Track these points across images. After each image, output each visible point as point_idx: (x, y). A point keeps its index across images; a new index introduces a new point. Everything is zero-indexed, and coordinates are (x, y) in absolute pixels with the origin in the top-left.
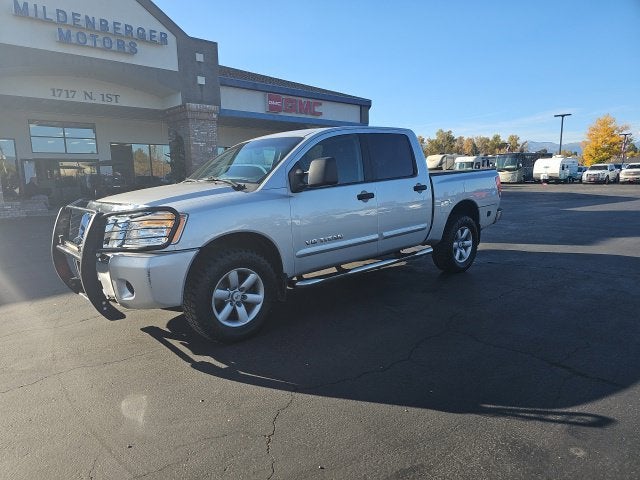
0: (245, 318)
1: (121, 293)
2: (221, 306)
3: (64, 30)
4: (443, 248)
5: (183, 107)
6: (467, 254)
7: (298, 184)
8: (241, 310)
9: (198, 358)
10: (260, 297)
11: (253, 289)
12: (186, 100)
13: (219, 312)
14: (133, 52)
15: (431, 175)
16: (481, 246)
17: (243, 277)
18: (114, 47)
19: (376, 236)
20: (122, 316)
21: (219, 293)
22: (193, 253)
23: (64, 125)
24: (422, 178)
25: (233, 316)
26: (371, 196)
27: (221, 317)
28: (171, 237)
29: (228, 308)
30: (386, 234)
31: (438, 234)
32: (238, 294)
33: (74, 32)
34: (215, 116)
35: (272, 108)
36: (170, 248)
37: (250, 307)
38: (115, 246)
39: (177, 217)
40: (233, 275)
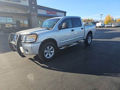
0: (51, 56)
1: (25, 52)
2: (46, 54)
4: (86, 40)
5: (30, 13)
6: (90, 41)
7: (60, 28)
8: (50, 54)
9: (42, 65)
10: (53, 52)
11: (52, 50)
12: (31, 12)
13: (45, 55)
14: (20, 2)
15: (84, 26)
16: (93, 40)
17: (50, 48)
18: (16, 1)
19: (75, 38)
20: (25, 57)
21: (45, 51)
22: (40, 43)
23: (6, 17)
24: (83, 27)
25: (48, 56)
26: (74, 30)
27: (46, 56)
28: (36, 40)
29: (47, 54)
30: (76, 38)
31: (85, 38)
32: (49, 51)
34: (36, 15)
35: (48, 13)
36: (36, 42)
37: (51, 54)
38: (23, 42)
39: (37, 35)
40: (48, 47)
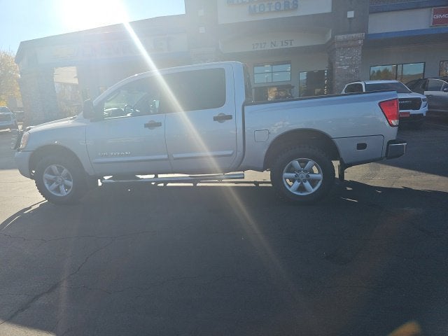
0: (65, 192)
3: (252, 6)
5: (332, 41)
8: (62, 188)
10: (71, 183)
11: (68, 178)
12: (335, 34)
14: (296, 7)
17: (61, 170)
18: (282, 8)
19: (166, 156)
22: (29, 153)
26: (159, 124)
27: (50, 188)
30: (175, 156)
33: (258, 5)
34: (360, 42)
36: (24, 150)
40: (54, 168)
